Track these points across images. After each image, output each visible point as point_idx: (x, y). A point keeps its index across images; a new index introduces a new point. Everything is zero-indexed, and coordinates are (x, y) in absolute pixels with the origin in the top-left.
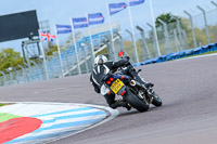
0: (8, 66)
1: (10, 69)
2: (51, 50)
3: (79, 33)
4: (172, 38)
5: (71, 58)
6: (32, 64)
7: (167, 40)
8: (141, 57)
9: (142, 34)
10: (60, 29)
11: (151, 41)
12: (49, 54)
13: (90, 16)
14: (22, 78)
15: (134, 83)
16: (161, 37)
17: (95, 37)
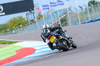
0: (20, 24)
1: (21, 26)
4: (96, 12)
5: (49, 21)
6: (31, 24)
7: (93, 12)
8: (81, 20)
9: (82, 10)
11: (86, 13)
12: (39, 19)
13: (58, 1)
14: (26, 30)
15: (61, 37)
16: (91, 11)
17: (60, 11)
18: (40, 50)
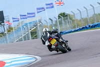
2: (10, 29)
3: (23, 21)
4: (66, 24)
5: (19, 33)
6: (1, 36)
7: (63, 25)
9: (52, 22)
10: (14, 20)
11: (56, 25)
12: (9, 31)
13: (28, 14)
16: (61, 23)
17: (30, 23)
18: (10, 63)
